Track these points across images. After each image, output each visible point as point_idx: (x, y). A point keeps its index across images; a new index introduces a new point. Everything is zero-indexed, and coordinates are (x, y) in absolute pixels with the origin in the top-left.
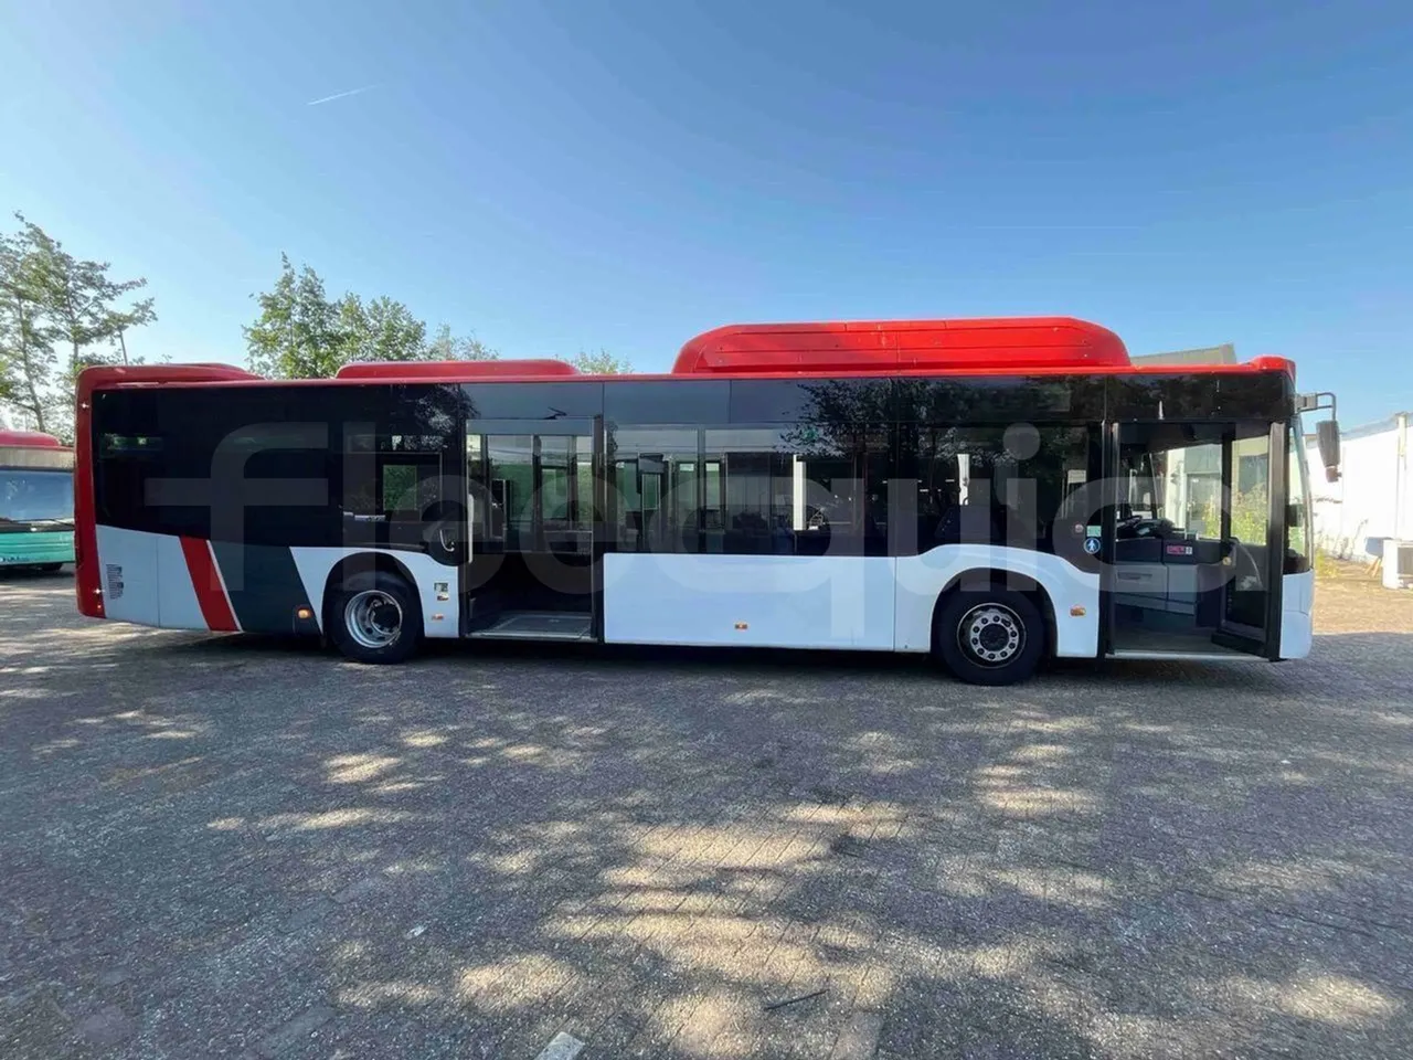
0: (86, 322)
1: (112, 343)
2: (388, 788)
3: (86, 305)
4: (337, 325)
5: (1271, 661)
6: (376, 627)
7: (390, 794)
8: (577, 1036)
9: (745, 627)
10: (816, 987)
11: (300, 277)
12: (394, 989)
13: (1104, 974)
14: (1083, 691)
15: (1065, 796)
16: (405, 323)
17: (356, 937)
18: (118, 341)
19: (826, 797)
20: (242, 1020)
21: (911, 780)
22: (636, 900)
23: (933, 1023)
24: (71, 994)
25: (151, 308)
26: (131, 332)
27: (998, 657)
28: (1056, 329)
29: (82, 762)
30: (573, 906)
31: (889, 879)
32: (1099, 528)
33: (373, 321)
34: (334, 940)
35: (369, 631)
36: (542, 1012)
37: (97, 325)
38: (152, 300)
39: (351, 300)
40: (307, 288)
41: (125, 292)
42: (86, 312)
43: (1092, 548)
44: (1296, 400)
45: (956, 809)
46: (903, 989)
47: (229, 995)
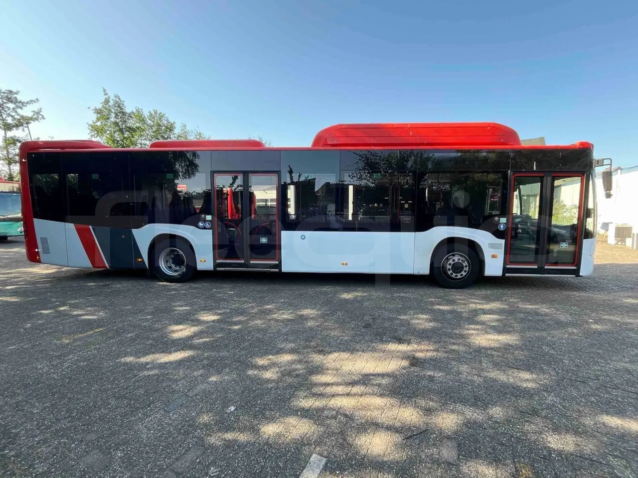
0: (9, 120)
1: (23, 130)
2: (198, 341)
3: (9, 112)
4: (132, 123)
5: (576, 277)
6: (173, 266)
7: (199, 344)
8: (321, 455)
9: (346, 264)
10: (423, 428)
11: (113, 100)
12: (229, 436)
13: (546, 417)
14: (496, 291)
15: (503, 337)
16: (166, 122)
17: (204, 413)
18: (26, 129)
19: (400, 341)
20: (161, 455)
21: (434, 332)
22: (329, 390)
23: (479, 443)
24: (73, 445)
25: (41, 113)
26: (32, 125)
27: (459, 276)
28: (489, 128)
29: (45, 332)
30: (302, 394)
31: (439, 377)
32: (505, 219)
33: (149, 122)
34: (193, 414)
35: (170, 267)
36: (302, 445)
37: (15, 122)
38: (41, 109)
39: (138, 111)
40: (117, 105)
41: (28, 105)
42: (9, 115)
43: (502, 228)
44: (594, 161)
45: (458, 344)
46: (461, 428)
47: (151, 443)
